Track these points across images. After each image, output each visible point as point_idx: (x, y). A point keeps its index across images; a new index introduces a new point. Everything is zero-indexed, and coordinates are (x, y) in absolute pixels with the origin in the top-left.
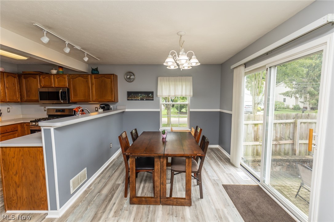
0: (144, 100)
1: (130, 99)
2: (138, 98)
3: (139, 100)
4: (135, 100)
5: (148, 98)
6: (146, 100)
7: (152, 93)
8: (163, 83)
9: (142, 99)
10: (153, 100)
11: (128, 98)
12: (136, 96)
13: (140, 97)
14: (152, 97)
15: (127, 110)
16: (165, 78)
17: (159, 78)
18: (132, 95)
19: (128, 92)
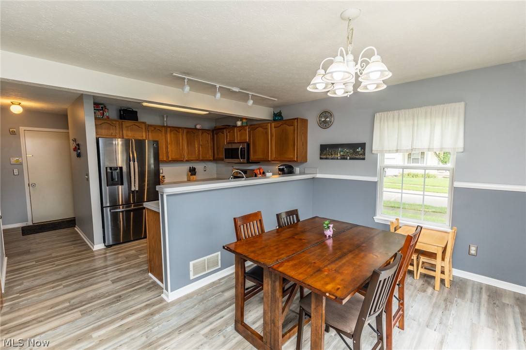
0: (347, 159)
1: (325, 157)
2: (337, 155)
3: (338, 159)
4: (332, 159)
5: (354, 156)
6: (350, 159)
7: (363, 146)
8: (386, 124)
9: (343, 158)
10: (364, 159)
11: (320, 155)
12: (333, 153)
13: (340, 153)
14: (361, 154)
15: (319, 176)
16: (390, 113)
17: (378, 116)
18: (328, 151)
19: (321, 145)
